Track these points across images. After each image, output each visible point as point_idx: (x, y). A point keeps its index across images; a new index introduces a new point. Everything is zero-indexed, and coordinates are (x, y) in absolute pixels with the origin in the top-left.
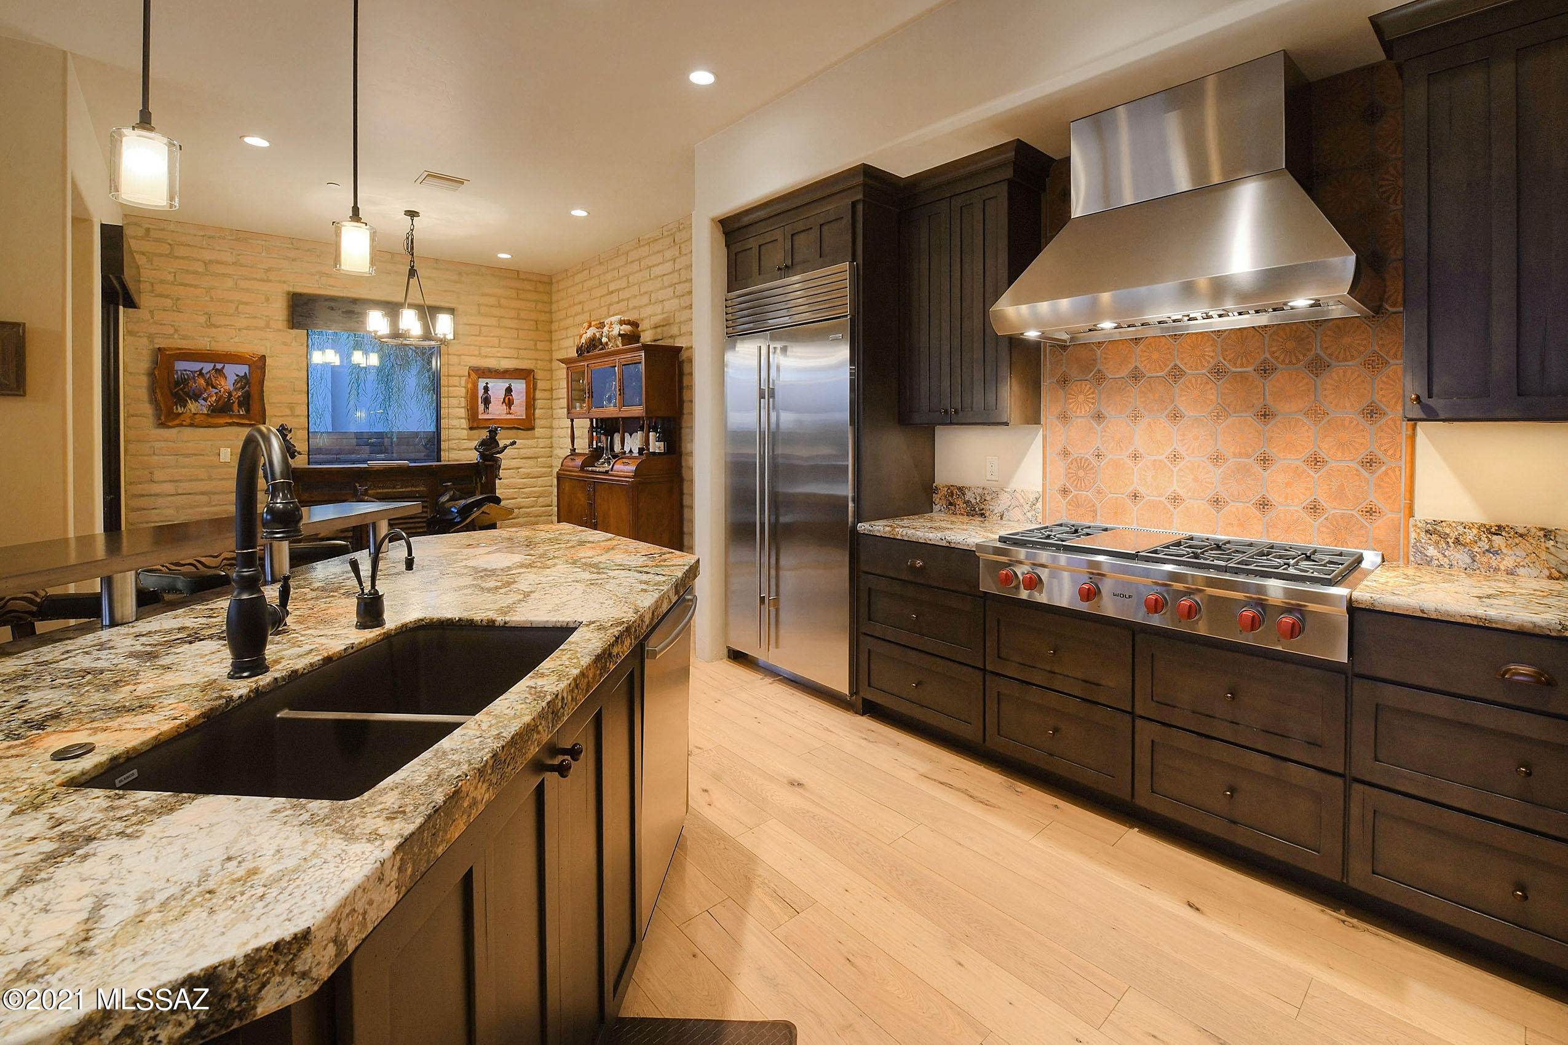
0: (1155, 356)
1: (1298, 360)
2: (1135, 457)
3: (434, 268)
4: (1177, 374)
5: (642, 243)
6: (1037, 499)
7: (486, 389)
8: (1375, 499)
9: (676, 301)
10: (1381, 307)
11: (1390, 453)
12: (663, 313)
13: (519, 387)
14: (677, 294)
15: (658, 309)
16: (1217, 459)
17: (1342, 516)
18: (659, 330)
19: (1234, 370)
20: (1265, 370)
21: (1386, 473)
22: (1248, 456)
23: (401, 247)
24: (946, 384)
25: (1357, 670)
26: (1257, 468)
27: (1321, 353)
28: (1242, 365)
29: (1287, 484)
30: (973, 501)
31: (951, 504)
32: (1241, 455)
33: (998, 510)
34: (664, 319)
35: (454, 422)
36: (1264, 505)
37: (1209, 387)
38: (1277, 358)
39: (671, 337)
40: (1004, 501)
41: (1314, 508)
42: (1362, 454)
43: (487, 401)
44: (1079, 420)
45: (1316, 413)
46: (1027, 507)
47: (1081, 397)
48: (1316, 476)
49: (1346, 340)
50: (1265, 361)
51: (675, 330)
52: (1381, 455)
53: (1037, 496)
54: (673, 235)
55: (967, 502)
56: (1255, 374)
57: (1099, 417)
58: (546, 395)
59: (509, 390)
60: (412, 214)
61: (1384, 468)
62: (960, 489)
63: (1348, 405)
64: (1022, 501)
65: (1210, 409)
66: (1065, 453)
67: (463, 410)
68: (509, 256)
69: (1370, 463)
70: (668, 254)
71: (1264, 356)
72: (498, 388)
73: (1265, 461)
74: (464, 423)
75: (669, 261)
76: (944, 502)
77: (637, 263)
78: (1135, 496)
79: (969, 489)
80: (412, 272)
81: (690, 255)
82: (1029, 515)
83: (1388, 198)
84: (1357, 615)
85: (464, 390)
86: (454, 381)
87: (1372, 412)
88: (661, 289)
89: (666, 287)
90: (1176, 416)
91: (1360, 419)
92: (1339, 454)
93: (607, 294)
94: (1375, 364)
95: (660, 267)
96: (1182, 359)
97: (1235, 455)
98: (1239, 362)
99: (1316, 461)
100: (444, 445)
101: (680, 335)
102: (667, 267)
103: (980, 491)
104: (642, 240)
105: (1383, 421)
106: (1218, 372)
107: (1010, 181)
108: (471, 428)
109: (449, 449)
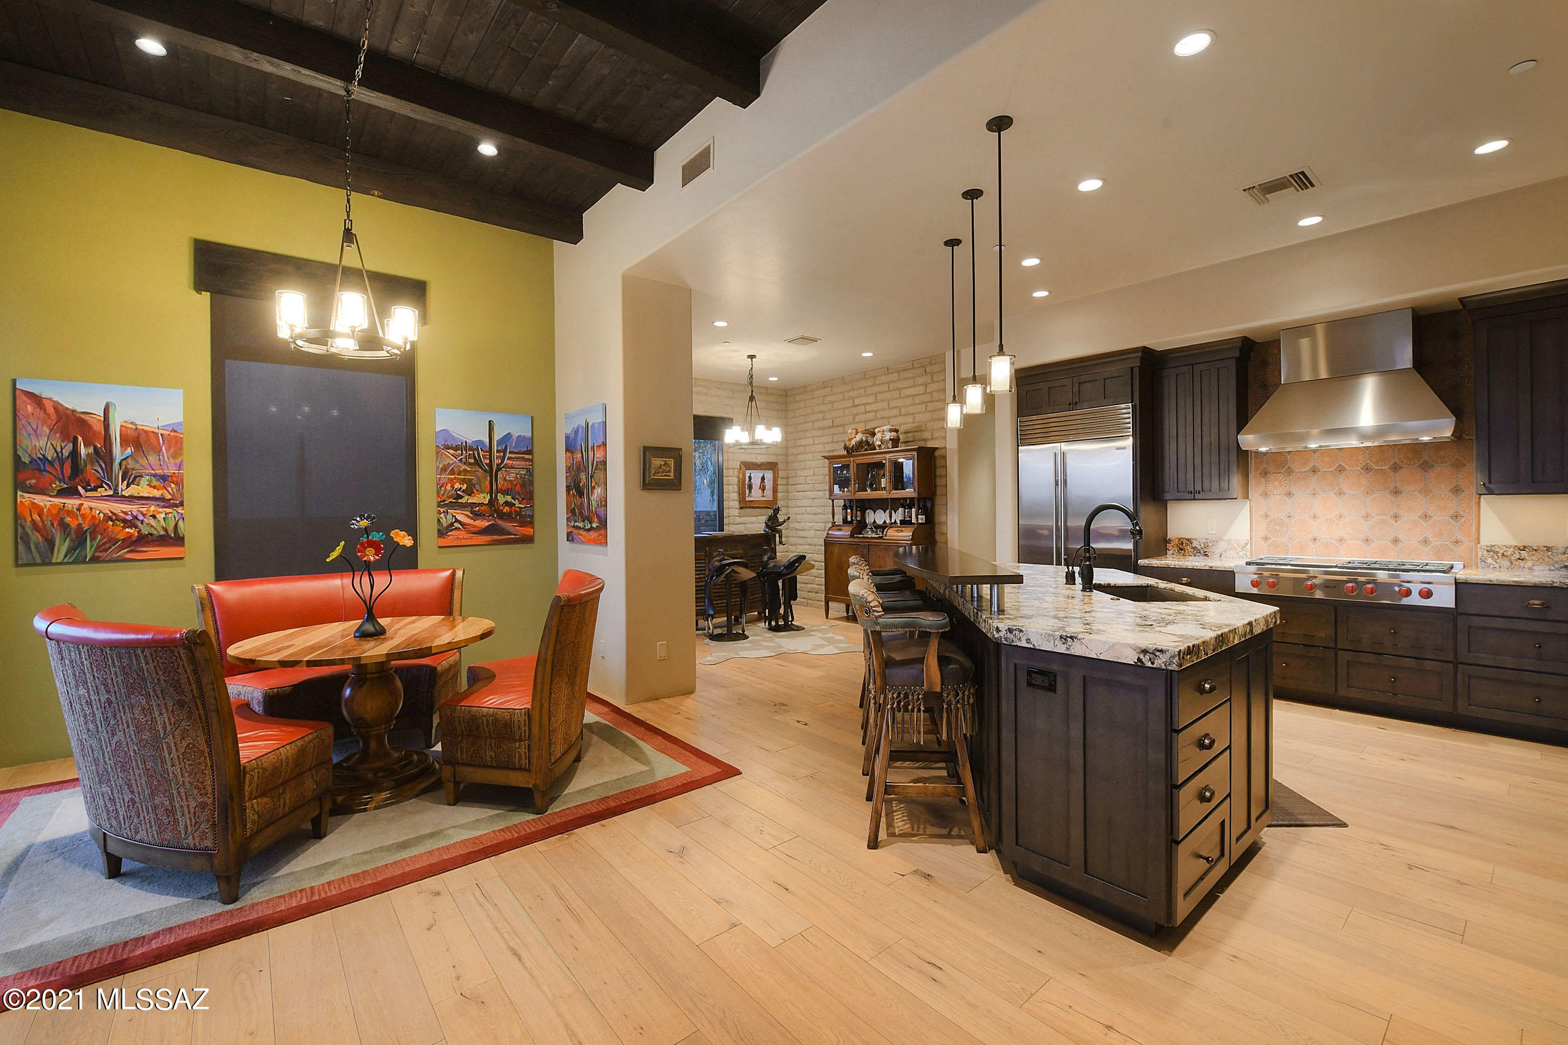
0: (1327, 459)
1: (1415, 463)
2: (1315, 517)
3: (719, 388)
4: (1341, 470)
5: (890, 371)
6: (1247, 544)
7: (750, 478)
8: (1459, 536)
9: (929, 414)
10: (1461, 436)
11: (1467, 511)
12: (913, 423)
13: (769, 475)
14: (928, 409)
15: (910, 419)
16: (1367, 517)
17: (1441, 545)
18: (910, 435)
19: (1377, 468)
20: (1395, 468)
21: (1465, 522)
22: (1386, 515)
23: (746, 381)
24: (1190, 476)
25: (1459, 611)
26: (1392, 521)
27: (1428, 460)
28: (1382, 465)
29: (1409, 529)
30: (1199, 547)
31: (1181, 549)
32: (1382, 514)
33: (1218, 551)
34: (916, 427)
35: (731, 503)
36: (1396, 541)
37: (1361, 477)
38: (1402, 462)
39: (923, 440)
40: (1222, 545)
41: (1425, 542)
42: (1452, 512)
43: (750, 487)
44: (1276, 496)
45: (1426, 491)
46: (1239, 549)
47: (1277, 483)
48: (1426, 524)
49: (1442, 453)
50: (1395, 463)
51: (927, 435)
52: (1462, 513)
53: (1246, 542)
54: (925, 367)
55: (1194, 548)
56: (1389, 470)
57: (1289, 494)
58: (784, 481)
59: (763, 479)
60: (752, 357)
61: (1463, 520)
62: (1188, 540)
63: (1443, 487)
64: (1235, 545)
65: (1362, 489)
66: (1266, 516)
67: (736, 494)
68: (776, 379)
69: (1456, 517)
70: (920, 380)
71: (1394, 461)
72: (756, 476)
73: (1396, 517)
74: (737, 504)
75: (921, 385)
76: (1176, 549)
77: (887, 385)
78: (1315, 539)
79: (1196, 540)
80: (752, 398)
81: (943, 382)
82: (1241, 553)
83: (1465, 380)
84: (1459, 586)
85: (736, 479)
86: (731, 472)
87: (1457, 490)
88: (911, 405)
89: (916, 404)
90: (1340, 493)
91: (1450, 494)
92: (1439, 512)
93: (852, 407)
94: (1458, 466)
95: (910, 390)
96: (1344, 462)
97: (1378, 515)
98: (1380, 463)
99: (1426, 517)
100: (726, 521)
101: (932, 438)
102: (921, 389)
103: (1204, 541)
104: (891, 369)
105: (1463, 495)
106: (1367, 469)
107: (1237, 359)
108: (741, 508)
109: (729, 524)
